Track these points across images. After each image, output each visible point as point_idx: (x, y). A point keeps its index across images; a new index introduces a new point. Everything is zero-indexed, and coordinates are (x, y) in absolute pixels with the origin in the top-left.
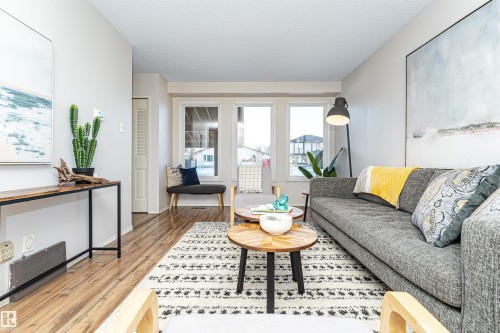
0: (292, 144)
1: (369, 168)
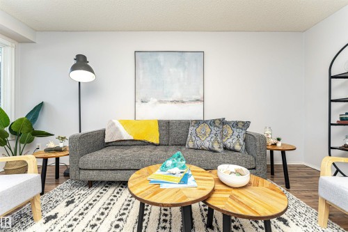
1: (114, 121)
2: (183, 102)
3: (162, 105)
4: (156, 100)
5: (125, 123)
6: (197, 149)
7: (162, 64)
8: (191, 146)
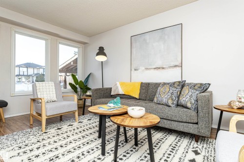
0: (17, 69)
1: (117, 82)
2: (163, 68)
3: (148, 71)
4: (144, 68)
5: (122, 84)
6: (159, 104)
7: (148, 41)
8: (156, 102)
